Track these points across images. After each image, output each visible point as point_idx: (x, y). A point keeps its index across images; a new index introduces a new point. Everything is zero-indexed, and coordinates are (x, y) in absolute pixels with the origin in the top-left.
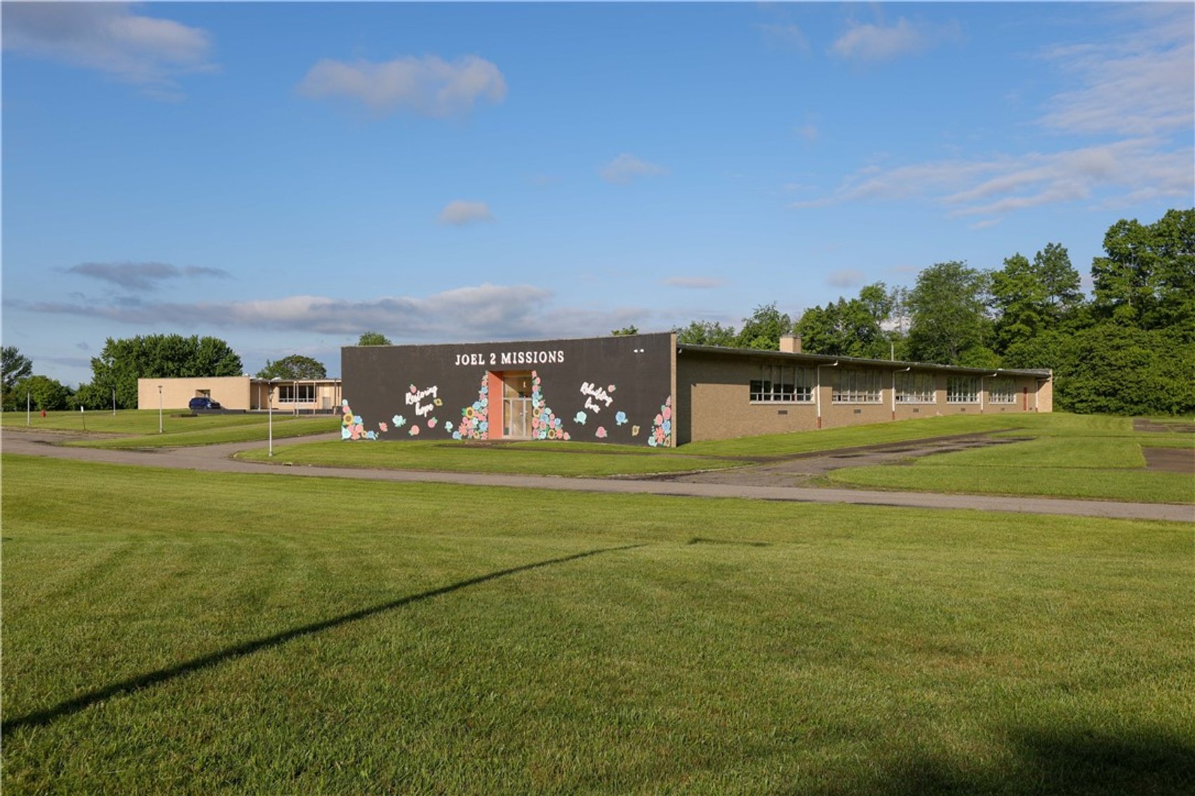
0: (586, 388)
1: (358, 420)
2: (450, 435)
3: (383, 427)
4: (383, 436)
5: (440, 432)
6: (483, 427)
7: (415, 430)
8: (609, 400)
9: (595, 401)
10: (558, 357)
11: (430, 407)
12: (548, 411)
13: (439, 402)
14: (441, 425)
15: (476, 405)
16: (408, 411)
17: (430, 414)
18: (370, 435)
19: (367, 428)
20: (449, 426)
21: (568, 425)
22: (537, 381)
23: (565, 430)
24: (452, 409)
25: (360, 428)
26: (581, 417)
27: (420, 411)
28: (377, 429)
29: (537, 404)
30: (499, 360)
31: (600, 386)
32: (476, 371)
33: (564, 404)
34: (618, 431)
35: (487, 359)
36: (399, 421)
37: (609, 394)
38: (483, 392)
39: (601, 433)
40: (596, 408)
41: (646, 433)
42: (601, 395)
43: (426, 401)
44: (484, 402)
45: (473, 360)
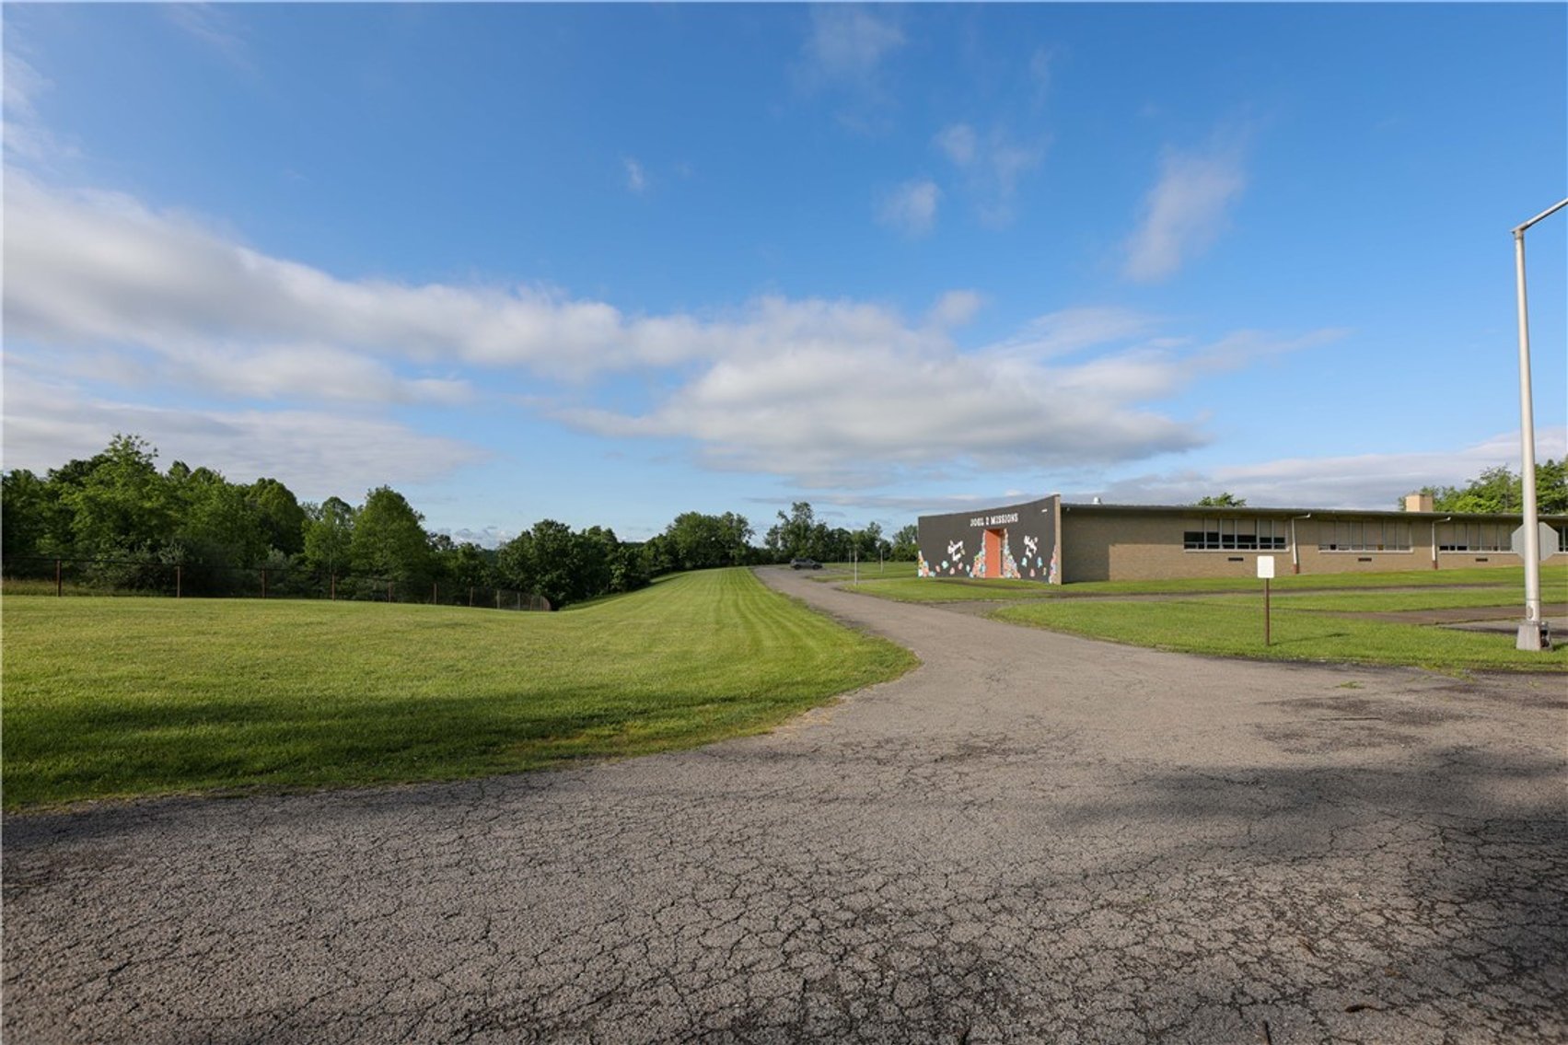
0: (1027, 540)
1: (926, 564)
2: (968, 574)
3: (938, 568)
4: (937, 574)
5: (963, 573)
6: (984, 568)
7: (952, 571)
8: (1035, 548)
9: (1031, 550)
10: (1014, 518)
11: (959, 556)
12: (1011, 557)
13: (963, 552)
14: (964, 567)
15: (980, 554)
16: (949, 558)
17: (960, 560)
18: (932, 574)
19: (930, 570)
20: (968, 568)
21: (1020, 568)
22: (1007, 536)
23: (1019, 571)
24: (969, 559)
25: (927, 570)
26: (1024, 562)
27: (955, 558)
28: (935, 570)
29: (1006, 552)
30: (990, 521)
31: (1032, 538)
32: (979, 530)
33: (1018, 552)
34: (1039, 571)
35: (985, 521)
36: (945, 564)
37: (1036, 544)
38: (983, 544)
39: (1032, 574)
40: (1030, 555)
41: (1048, 573)
42: (1033, 546)
43: (958, 551)
44: (983, 552)
45: (977, 522)
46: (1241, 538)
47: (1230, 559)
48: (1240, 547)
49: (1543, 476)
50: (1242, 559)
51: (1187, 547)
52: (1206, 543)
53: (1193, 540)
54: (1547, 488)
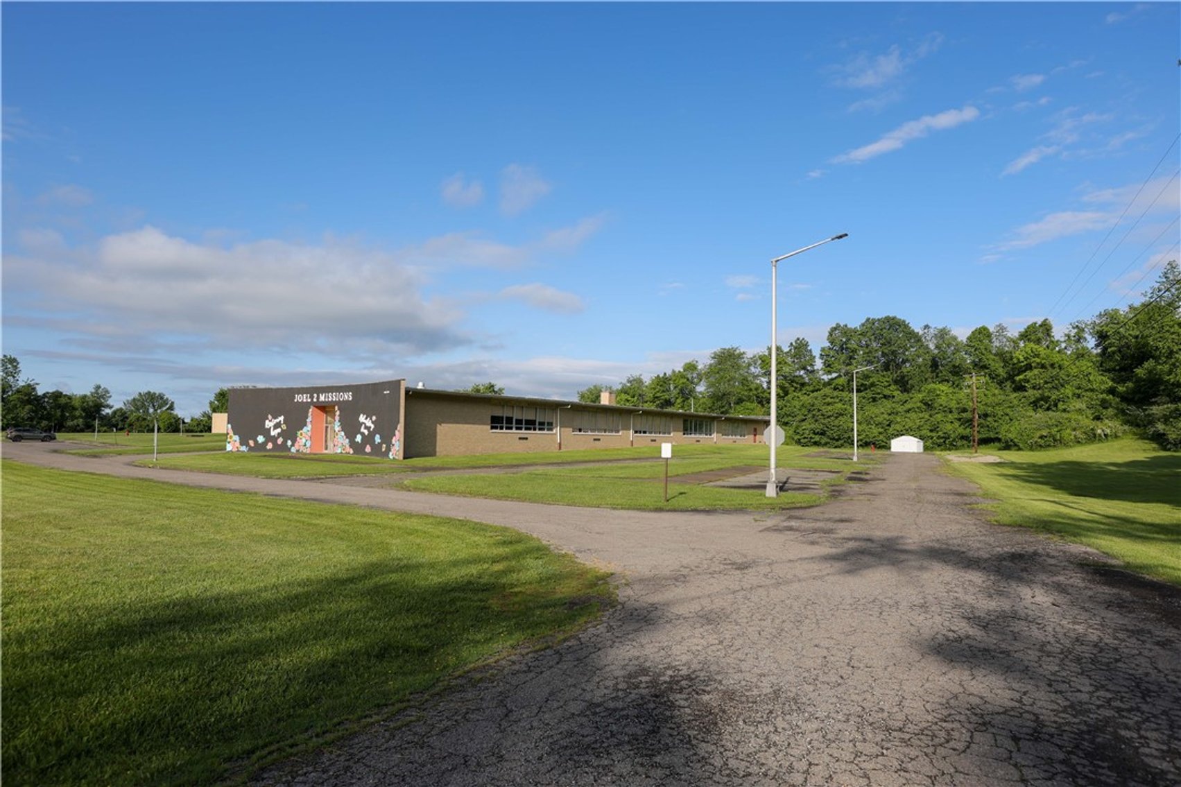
0: (362, 418)
1: (236, 438)
2: (290, 449)
3: (251, 443)
4: (251, 449)
5: (284, 447)
6: (308, 444)
7: (270, 446)
8: (373, 426)
9: (367, 428)
10: (348, 396)
11: (279, 430)
12: (343, 433)
13: (284, 427)
14: (285, 442)
15: (305, 429)
16: (266, 432)
17: (279, 435)
18: (244, 448)
19: (241, 444)
20: (289, 443)
21: (353, 444)
22: (338, 413)
23: (351, 446)
24: (291, 433)
25: (237, 444)
26: (359, 438)
27: (274, 433)
28: (248, 445)
29: (337, 428)
30: (318, 398)
31: (369, 416)
32: (306, 406)
33: (351, 428)
34: (376, 450)
35: (312, 397)
36: (261, 439)
37: (373, 422)
38: (309, 420)
39: (368, 449)
40: (366, 432)
41: (388, 449)
42: (369, 423)
43: (277, 426)
44: (309, 427)
45: (304, 398)
46: (528, 422)
47: (520, 438)
48: (526, 429)
49: (661, 383)
50: (527, 439)
51: (492, 428)
52: (505, 425)
53: (496, 422)
54: (663, 391)
